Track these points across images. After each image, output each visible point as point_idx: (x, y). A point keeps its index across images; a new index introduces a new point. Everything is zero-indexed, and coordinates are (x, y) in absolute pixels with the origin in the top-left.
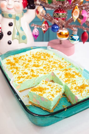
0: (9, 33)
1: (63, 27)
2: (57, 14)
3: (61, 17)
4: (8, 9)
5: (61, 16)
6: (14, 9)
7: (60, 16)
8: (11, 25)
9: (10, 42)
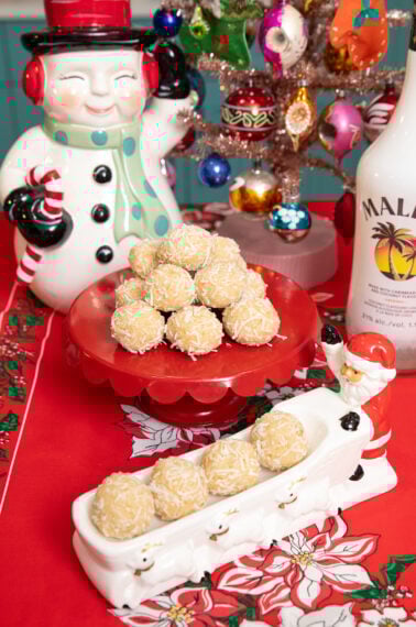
0: (101, 215)
1: (257, 165)
2: (233, 112)
3: (245, 124)
4: (91, 110)
5: (247, 121)
6: (115, 109)
7: (243, 119)
8: (103, 177)
9: (106, 252)
